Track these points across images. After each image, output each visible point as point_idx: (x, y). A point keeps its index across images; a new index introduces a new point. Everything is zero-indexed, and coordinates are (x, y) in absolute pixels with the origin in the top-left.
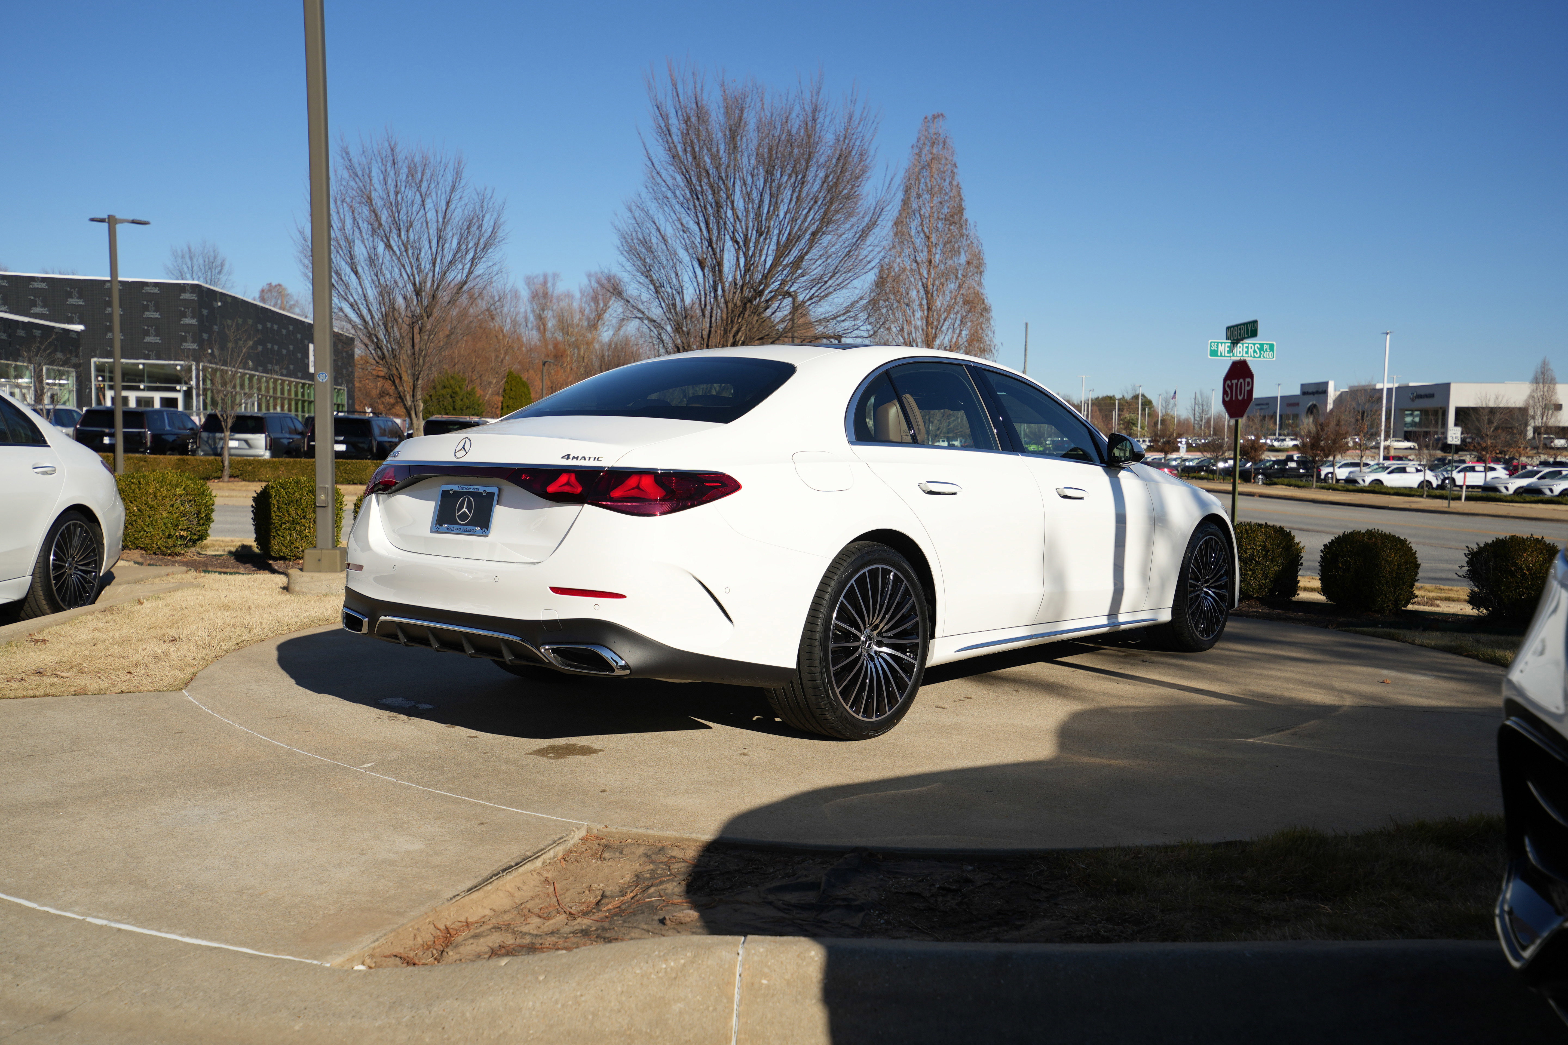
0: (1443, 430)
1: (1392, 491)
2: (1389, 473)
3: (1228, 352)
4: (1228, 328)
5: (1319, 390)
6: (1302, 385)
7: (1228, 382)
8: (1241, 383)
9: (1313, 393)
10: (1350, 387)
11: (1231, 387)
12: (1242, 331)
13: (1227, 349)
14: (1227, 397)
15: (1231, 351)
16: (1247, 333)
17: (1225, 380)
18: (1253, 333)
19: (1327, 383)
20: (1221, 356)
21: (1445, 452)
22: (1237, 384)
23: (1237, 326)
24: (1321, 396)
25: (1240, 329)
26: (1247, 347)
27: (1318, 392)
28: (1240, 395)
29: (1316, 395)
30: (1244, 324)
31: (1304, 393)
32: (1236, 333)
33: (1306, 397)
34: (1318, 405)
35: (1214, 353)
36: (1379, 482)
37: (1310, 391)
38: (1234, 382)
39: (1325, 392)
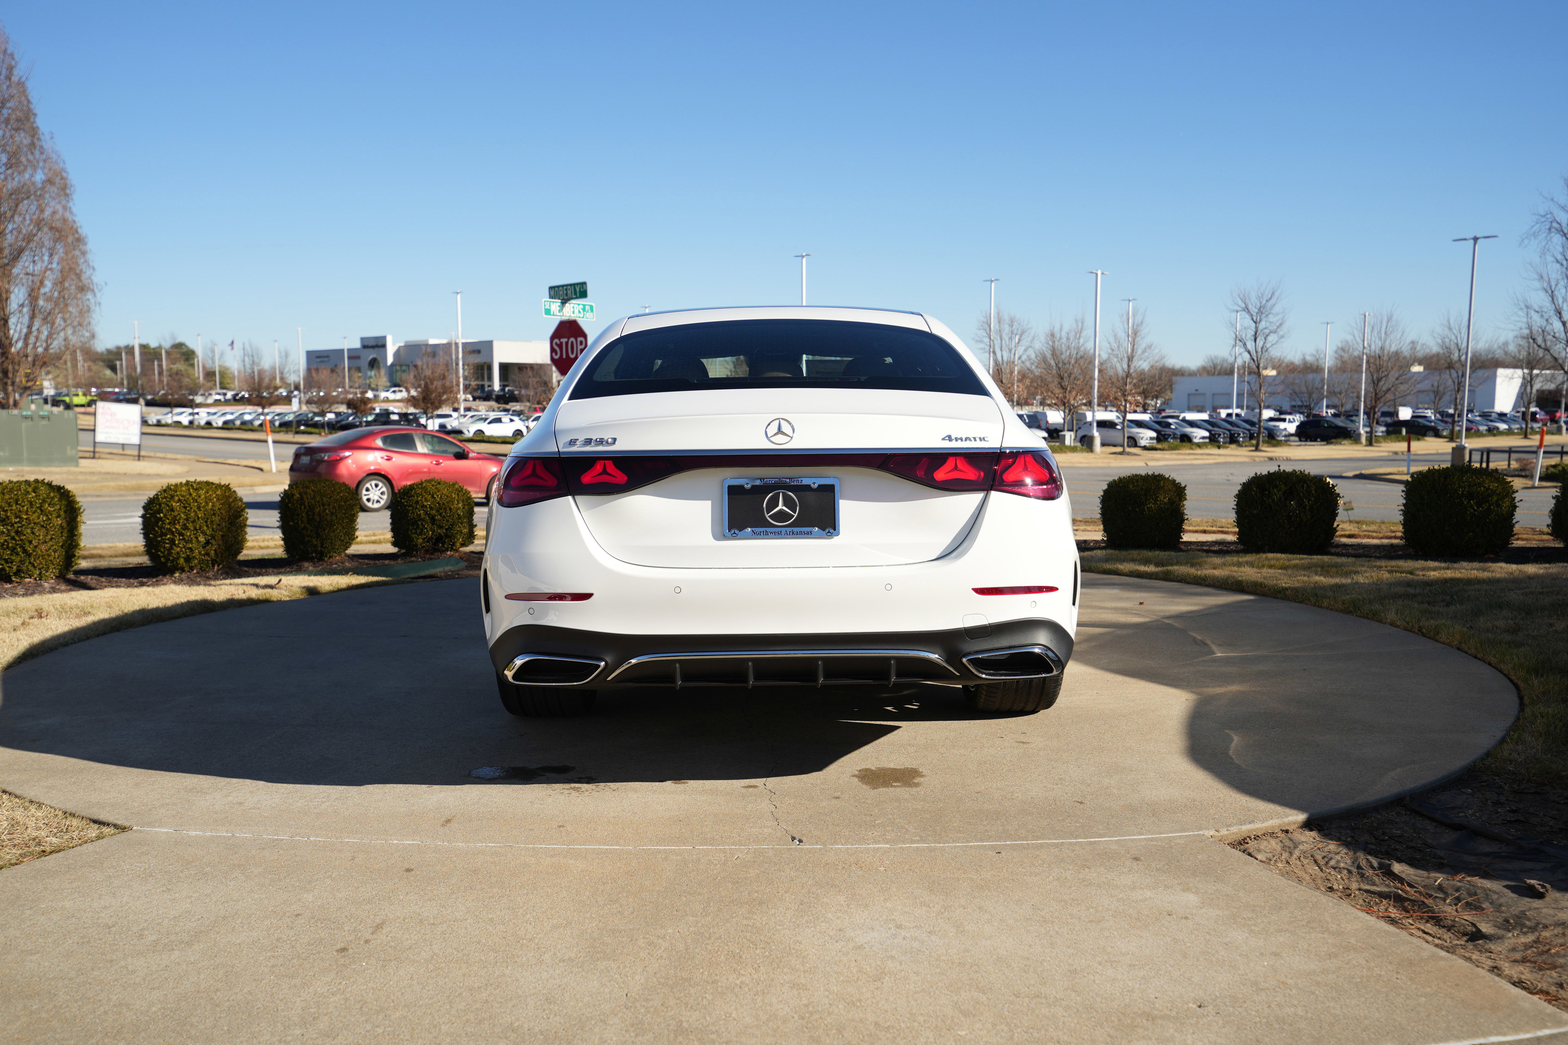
0: (489, 383)
1: (500, 440)
2: (489, 423)
3: (559, 312)
4: (551, 288)
5: (378, 344)
6: (362, 339)
7: (556, 340)
8: (572, 343)
9: (373, 347)
10: (406, 342)
11: (560, 346)
12: (569, 292)
13: (558, 308)
14: (556, 354)
15: (561, 310)
16: (575, 294)
17: (552, 339)
18: (583, 294)
19: (384, 338)
20: (553, 315)
21: (499, 403)
22: (567, 343)
23: (563, 286)
24: (381, 349)
25: (566, 290)
26: (573, 307)
27: (377, 346)
28: (572, 353)
29: (376, 349)
30: (571, 285)
31: (365, 347)
32: (561, 293)
33: (367, 350)
34: (379, 358)
35: (548, 312)
36: (480, 432)
37: (370, 344)
38: (564, 340)
39: (384, 346)
